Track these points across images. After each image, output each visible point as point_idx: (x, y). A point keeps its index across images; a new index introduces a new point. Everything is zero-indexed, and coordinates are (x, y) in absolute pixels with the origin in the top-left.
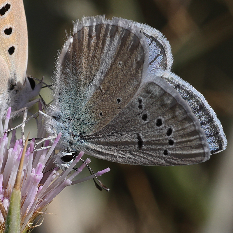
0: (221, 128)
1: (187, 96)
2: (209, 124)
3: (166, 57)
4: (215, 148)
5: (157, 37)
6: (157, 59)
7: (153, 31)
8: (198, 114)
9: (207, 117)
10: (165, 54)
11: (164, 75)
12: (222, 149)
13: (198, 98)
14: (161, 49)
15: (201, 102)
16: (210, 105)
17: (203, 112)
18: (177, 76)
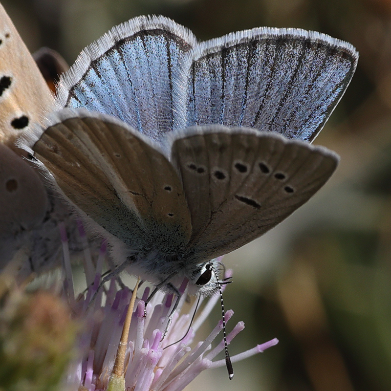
0: (325, 38)
1: (246, 49)
2: (307, 49)
3: (179, 37)
4: (346, 68)
5: (143, 26)
6: (171, 52)
7: (130, 26)
8: (282, 54)
9: (297, 45)
10: (174, 35)
11: (194, 58)
12: (356, 59)
13: (261, 36)
14: (162, 35)
15: (270, 36)
16: (284, 27)
17: (285, 45)
18: (210, 41)
